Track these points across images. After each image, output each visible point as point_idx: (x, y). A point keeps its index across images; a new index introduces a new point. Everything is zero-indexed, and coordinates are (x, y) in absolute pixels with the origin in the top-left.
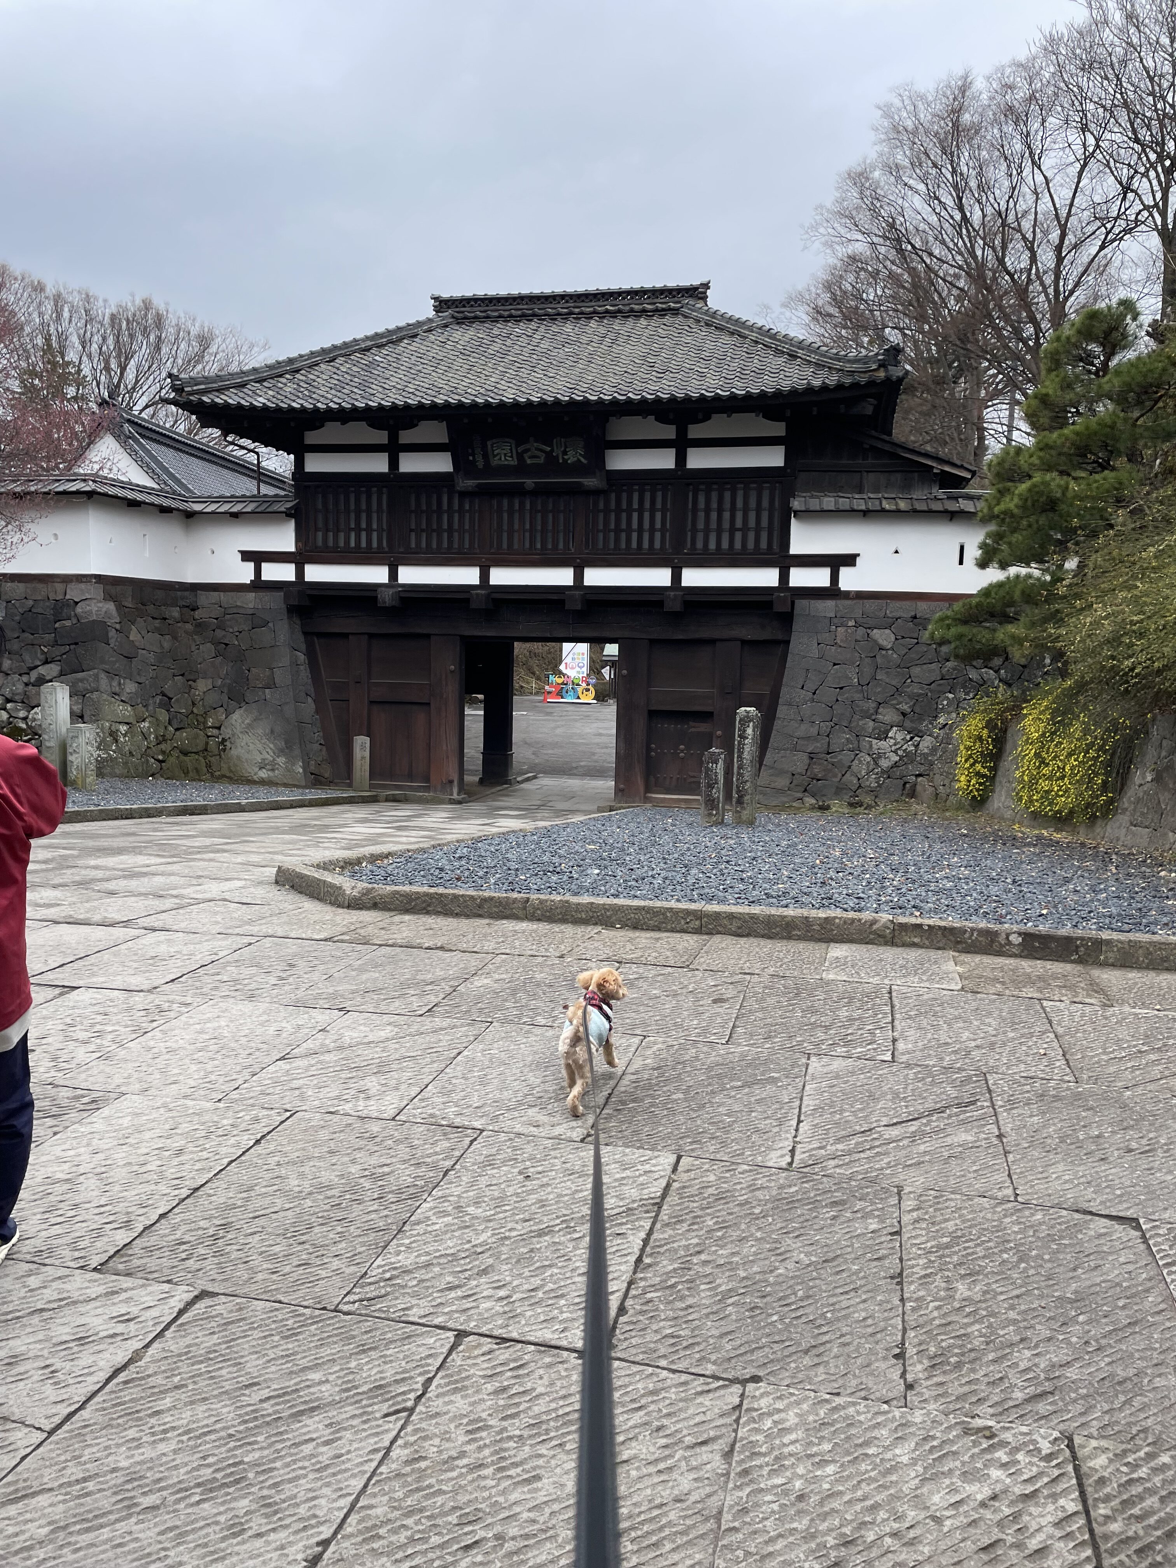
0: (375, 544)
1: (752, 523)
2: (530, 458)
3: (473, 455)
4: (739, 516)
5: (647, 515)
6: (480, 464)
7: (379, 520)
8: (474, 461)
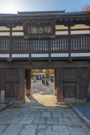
0: (7, 50)
1: (84, 44)
2: (40, 32)
3: (28, 31)
4: (82, 43)
5: (63, 44)
6: (29, 33)
7: (8, 45)
8: (28, 32)
